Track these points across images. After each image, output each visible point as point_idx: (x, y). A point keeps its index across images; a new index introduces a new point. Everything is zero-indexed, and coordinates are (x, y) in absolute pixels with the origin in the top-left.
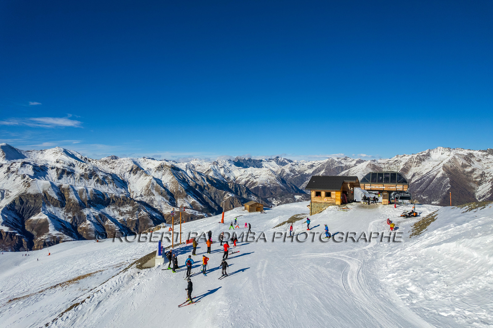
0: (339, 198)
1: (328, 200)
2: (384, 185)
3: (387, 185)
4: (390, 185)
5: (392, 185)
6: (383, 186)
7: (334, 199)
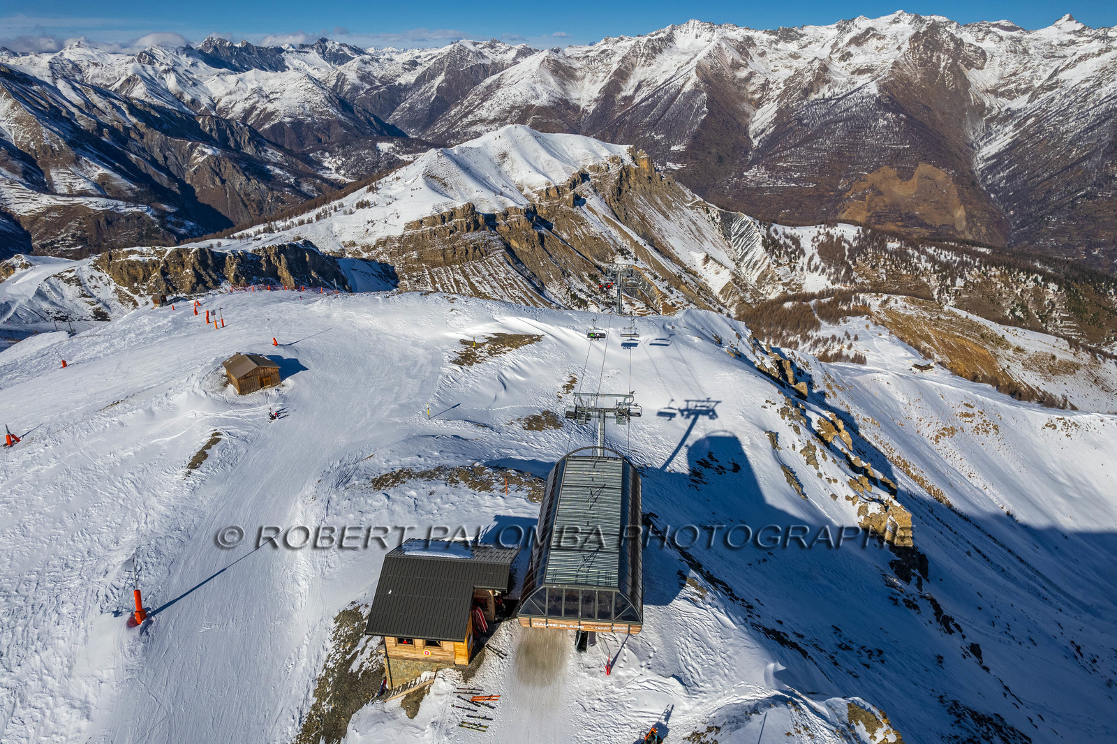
0: (464, 651)
1: (432, 654)
2: (582, 622)
3: (588, 623)
4: (597, 623)
5: (602, 624)
6: (580, 625)
7: (451, 652)
